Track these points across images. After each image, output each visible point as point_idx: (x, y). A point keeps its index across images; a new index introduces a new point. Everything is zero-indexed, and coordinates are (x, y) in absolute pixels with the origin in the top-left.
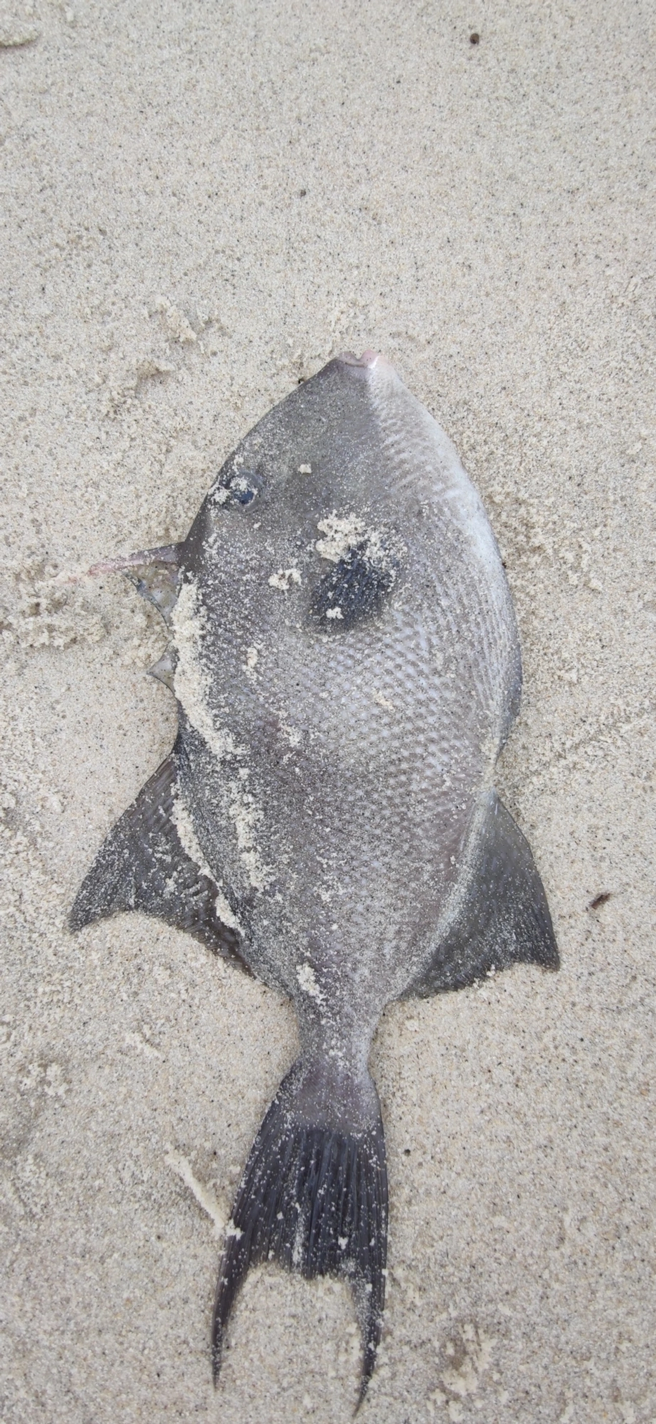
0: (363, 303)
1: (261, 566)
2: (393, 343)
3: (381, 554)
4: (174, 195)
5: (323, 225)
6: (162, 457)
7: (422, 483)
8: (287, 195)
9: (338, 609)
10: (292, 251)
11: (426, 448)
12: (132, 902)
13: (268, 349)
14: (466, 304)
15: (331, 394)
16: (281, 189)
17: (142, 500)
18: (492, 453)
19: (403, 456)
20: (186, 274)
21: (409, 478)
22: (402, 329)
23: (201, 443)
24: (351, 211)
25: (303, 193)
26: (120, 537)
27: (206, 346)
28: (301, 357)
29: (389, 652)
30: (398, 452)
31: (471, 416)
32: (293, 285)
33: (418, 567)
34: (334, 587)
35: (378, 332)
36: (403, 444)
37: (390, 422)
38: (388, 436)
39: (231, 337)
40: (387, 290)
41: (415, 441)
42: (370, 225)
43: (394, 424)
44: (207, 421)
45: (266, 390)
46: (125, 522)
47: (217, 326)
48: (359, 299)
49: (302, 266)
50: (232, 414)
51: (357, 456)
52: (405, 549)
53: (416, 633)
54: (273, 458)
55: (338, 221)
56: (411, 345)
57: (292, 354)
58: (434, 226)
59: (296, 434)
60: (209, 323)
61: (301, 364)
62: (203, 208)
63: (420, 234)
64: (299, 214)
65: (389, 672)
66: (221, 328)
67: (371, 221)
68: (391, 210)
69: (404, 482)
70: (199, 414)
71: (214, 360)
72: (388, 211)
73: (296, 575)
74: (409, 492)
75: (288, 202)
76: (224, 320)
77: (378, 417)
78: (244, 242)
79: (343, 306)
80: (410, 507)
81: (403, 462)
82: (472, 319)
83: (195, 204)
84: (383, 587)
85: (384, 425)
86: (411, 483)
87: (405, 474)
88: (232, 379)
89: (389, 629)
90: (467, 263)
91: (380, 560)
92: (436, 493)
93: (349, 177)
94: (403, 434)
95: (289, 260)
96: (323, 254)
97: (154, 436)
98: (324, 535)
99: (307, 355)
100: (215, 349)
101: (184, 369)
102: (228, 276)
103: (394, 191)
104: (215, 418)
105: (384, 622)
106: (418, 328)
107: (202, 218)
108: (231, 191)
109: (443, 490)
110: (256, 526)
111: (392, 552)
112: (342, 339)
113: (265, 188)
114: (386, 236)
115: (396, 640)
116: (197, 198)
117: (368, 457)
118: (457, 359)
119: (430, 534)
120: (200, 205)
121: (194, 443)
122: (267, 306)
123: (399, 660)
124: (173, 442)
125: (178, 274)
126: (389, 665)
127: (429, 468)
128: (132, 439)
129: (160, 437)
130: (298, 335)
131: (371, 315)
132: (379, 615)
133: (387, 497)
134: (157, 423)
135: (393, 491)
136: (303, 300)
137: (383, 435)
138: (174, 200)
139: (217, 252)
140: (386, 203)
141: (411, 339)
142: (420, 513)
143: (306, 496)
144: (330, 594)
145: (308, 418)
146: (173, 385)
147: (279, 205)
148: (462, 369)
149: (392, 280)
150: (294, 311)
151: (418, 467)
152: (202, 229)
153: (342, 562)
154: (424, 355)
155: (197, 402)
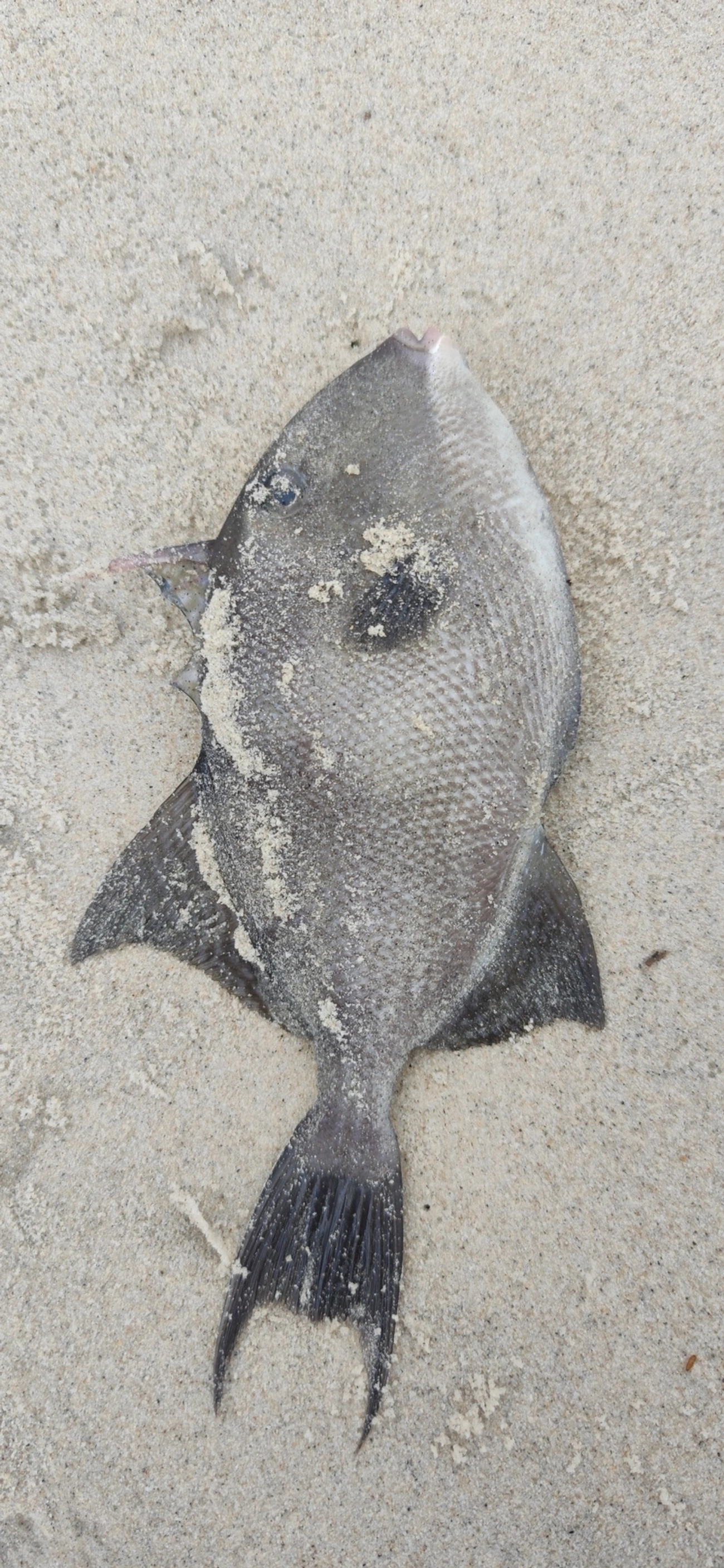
0: (433, 253)
1: (301, 576)
2: (465, 304)
3: (430, 568)
4: (214, 115)
5: (390, 156)
6: (189, 432)
7: (480, 490)
8: (348, 118)
9: (380, 627)
10: (351, 187)
11: (488, 450)
12: (140, 933)
13: (317, 305)
14: (554, 261)
15: (386, 383)
16: (341, 110)
17: (164, 482)
18: (573, 444)
19: (461, 459)
20: (223, 212)
21: (466, 484)
22: (478, 288)
23: (235, 417)
24: (424, 139)
25: (368, 116)
26: (139, 525)
27: (244, 300)
28: (356, 316)
29: (432, 675)
30: (456, 455)
31: (551, 399)
32: (351, 228)
33: (468, 584)
34: (377, 603)
35: (449, 290)
36: (462, 445)
37: (449, 419)
38: (446, 435)
39: (274, 289)
40: (462, 238)
41: (476, 441)
42: (446, 158)
43: (454, 422)
44: (243, 390)
45: (313, 355)
46: (144, 507)
47: (258, 275)
48: (428, 248)
49: (362, 205)
50: (272, 384)
51: (411, 457)
52: (456, 564)
53: (462, 656)
54: (318, 454)
55: (408, 151)
56: (487, 308)
57: (346, 312)
58: (522, 162)
59: (345, 426)
60: (249, 272)
61: (356, 325)
62: (247, 131)
63: (505, 172)
64: (361, 141)
65: (430, 695)
66: (263, 278)
67: (447, 154)
68: (471, 141)
69: (460, 489)
70: (233, 381)
71: (254, 317)
72: (469, 142)
73: (338, 587)
74: (464, 501)
75: (349, 126)
76: (267, 269)
77: (436, 413)
78: (295, 174)
79: (408, 257)
80: (465, 517)
81: (460, 466)
82: (561, 280)
83: (239, 127)
84: (429, 604)
85: (442, 422)
86: (468, 490)
87: (463, 479)
88: (273, 340)
89: (433, 650)
90: (559, 211)
91: (428, 576)
92: (494, 502)
93: (423, 97)
94: (462, 434)
95: (347, 198)
96: (387, 192)
97: (180, 407)
98: (369, 545)
99: (362, 315)
100: (254, 303)
101: (217, 326)
102: (274, 215)
103: (477, 117)
104: (252, 388)
105: (428, 642)
106: (495, 288)
107: (247, 144)
108: (282, 111)
109: (503, 499)
110: (297, 531)
111: (441, 568)
112: (406, 296)
113: (322, 107)
114: (464, 173)
115: (440, 662)
116: (241, 119)
117: (421, 460)
118: (539, 328)
119: (484, 548)
120: (244, 127)
121: (227, 417)
122: (318, 253)
123: (442, 684)
124: (202, 415)
125: (215, 212)
126: (431, 688)
127: (488, 473)
128: (154, 409)
129: (187, 408)
130: (353, 290)
131: (441, 269)
132: (423, 635)
133: (440, 505)
134: (184, 391)
135: (447, 499)
136: (362, 246)
137: (440, 434)
138: (214, 121)
139: (262, 186)
140: (467, 132)
141: (488, 300)
142: (475, 524)
143: (353, 500)
144: (373, 610)
145: (359, 409)
146: (204, 345)
147: (339, 130)
148: (545, 340)
149: (469, 227)
150: (351, 259)
151: (476, 473)
152: (245, 157)
153: (388, 575)
154: (501, 321)
155: (232, 367)
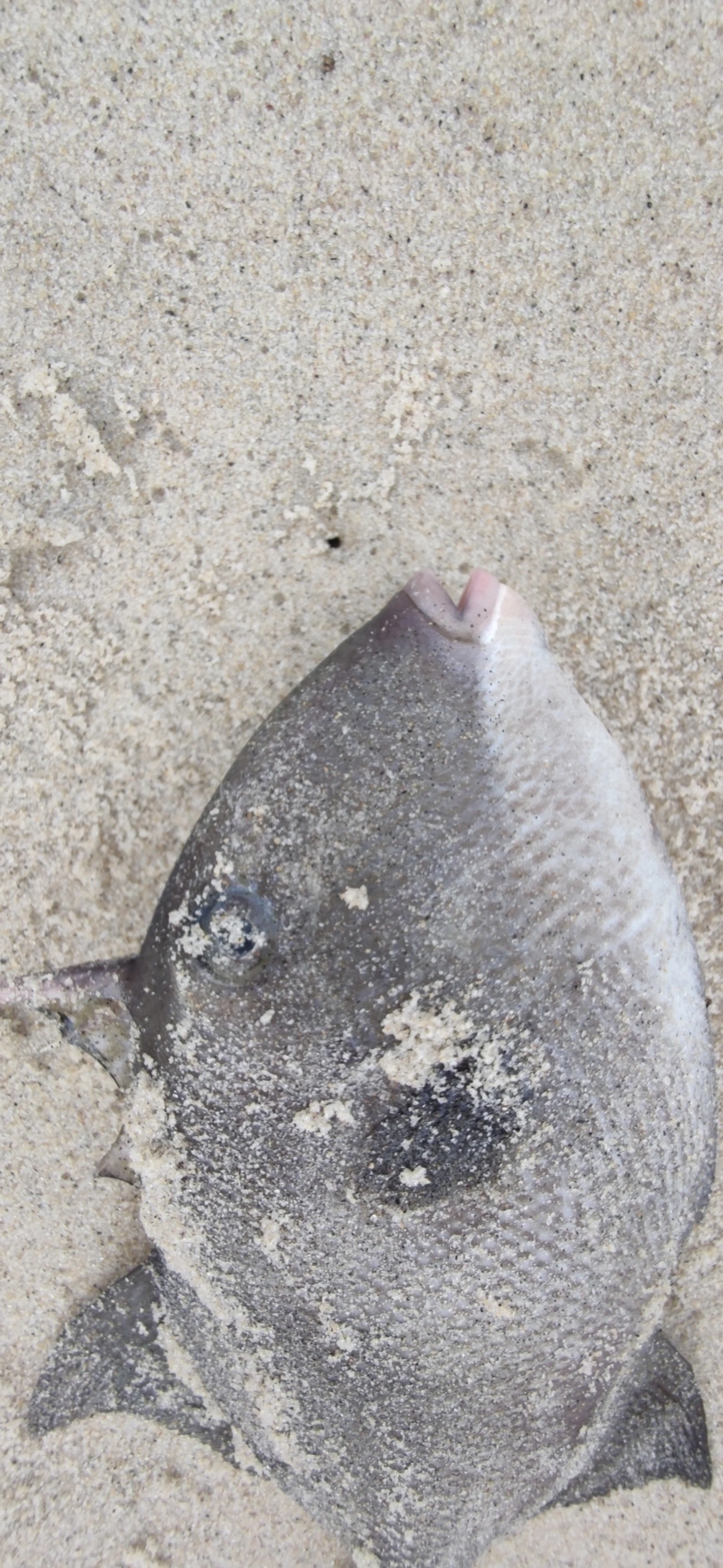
0: (459, 369)
1: (279, 1091)
2: (517, 468)
3: (501, 1082)
4: (34, 76)
5: (374, 157)
6: (79, 721)
7: (582, 919)
8: (291, 70)
9: (421, 1172)
10: (307, 231)
11: (594, 836)
12: (113, 1404)
13: (268, 479)
14: (670, 375)
15: (404, 713)
16: (276, 52)
17: (53, 802)
18: (692, 712)
19: (548, 865)
20: (81, 299)
21: (559, 913)
22: (538, 435)
23: (151, 690)
24: (436, 115)
25: (329, 65)
26: (25, 873)
27: (141, 479)
28: (333, 497)
29: (508, 1234)
30: (539, 859)
31: (660, 635)
32: (313, 323)
33: (566, 1091)
34: (411, 1132)
35: (487, 440)
36: (551, 835)
37: (525, 786)
38: (520, 821)
39: (189, 454)
40: (510, 334)
41: (571, 823)
42: (479, 157)
43: (532, 794)
44: (158, 641)
45: (267, 575)
46: (25, 845)
47: (160, 428)
48: (451, 358)
49: (331, 270)
50: (205, 632)
51: (459, 873)
52: (546, 1066)
53: (557, 1199)
55: (408, 146)
56: (553, 474)
57: (315, 491)
58: (620, 158)
59: (334, 797)
60: (144, 422)
61: (334, 511)
62: (101, 111)
63: (587, 183)
64: (320, 125)
65: (506, 1263)
66: (168, 433)
67: (481, 147)
68: (525, 116)
69: (548, 923)
70: (141, 628)
71: (161, 509)
72: (520, 118)
73: (345, 1116)
74: (556, 944)
75: (294, 90)
76: (175, 417)
77: (501, 777)
78: (203, 207)
79: (419, 381)
80: (559, 974)
81: (548, 878)
82: (682, 411)
83: (85, 101)
84: (501, 1134)
85: (511, 796)
86: (562, 925)
87: (551, 905)
88: (199, 550)
89: (511, 1197)
90: (684, 265)
91: (499, 1093)
92: (608, 936)
93: (433, 15)
94: (548, 813)
95: (302, 259)
96: (375, 240)
97: (59, 683)
98: (393, 1042)
99: (344, 494)
100: (159, 483)
101: (101, 530)
102: (173, 302)
103: (535, 57)
104: (173, 638)
105: (502, 1189)
106: (569, 434)
107: (103, 143)
108: (164, 61)
109: (621, 925)
110: (266, 1018)
111: (522, 1075)
112: (416, 455)
113: (240, 48)
114: (513, 189)
115: (523, 1215)
116: (86, 82)
117: (479, 876)
118: (641, 508)
119: (592, 1025)
120: (94, 103)
121: (138, 690)
122: (259, 377)
123: (526, 1245)
124: (97, 692)
125: (65, 299)
126: (509, 1253)
127: (596, 883)
128: (20, 685)
129: (71, 684)
130: (324, 446)
131: (474, 398)
132: (494, 1179)
133: (516, 960)
134: (63, 653)
135: (526, 945)
136: (334, 362)
137: (508, 821)
138: (34, 91)
139: (144, 237)
140: (515, 95)
141: (555, 457)
142: (576, 985)
143: (360, 954)
144: (406, 1144)
145: (359, 762)
146: (84, 568)
147: (275, 100)
148: (651, 530)
149: (521, 309)
150: (317, 386)
151: (577, 886)
152: (105, 174)
153: (428, 1089)
154: (577, 499)
155: (136, 605)
